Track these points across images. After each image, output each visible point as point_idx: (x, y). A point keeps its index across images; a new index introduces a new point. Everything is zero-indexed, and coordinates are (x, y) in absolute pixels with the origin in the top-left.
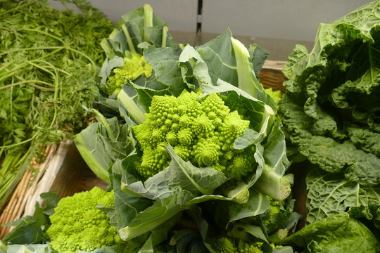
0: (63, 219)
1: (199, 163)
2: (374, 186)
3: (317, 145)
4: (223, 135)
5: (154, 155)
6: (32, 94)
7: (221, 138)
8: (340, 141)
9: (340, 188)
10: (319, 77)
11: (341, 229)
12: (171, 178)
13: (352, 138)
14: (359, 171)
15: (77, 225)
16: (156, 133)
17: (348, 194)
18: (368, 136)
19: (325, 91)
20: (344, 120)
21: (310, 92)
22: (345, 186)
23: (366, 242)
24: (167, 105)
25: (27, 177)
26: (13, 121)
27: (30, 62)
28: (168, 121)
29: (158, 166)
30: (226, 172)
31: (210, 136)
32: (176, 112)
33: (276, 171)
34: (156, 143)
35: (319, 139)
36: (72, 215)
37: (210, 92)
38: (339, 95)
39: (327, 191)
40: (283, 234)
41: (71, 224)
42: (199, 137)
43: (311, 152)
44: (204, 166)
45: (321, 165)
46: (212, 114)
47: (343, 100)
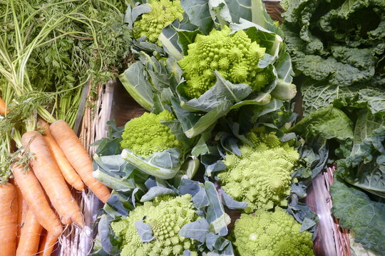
0: (135, 135)
1: (235, 81)
2: (349, 86)
3: (309, 62)
4: (249, 60)
5: (201, 79)
6: (72, 44)
7: (248, 62)
8: (325, 57)
9: (326, 90)
10: (311, 8)
11: (327, 115)
12: (217, 94)
13: (334, 54)
14: (339, 77)
15: (146, 137)
16: (203, 63)
17: (331, 94)
18: (345, 51)
19: (315, 19)
20: (328, 41)
21: (305, 21)
22: (329, 89)
23: (343, 120)
24: (210, 42)
25: (88, 112)
26: (63, 69)
27: (67, 15)
28: (211, 54)
29: (205, 87)
30: (252, 86)
31: (241, 62)
32: (216, 47)
33: (286, 81)
34: (202, 71)
35: (310, 57)
36: (141, 131)
37: (238, 29)
38: (326, 21)
39: (317, 93)
40: (288, 126)
41: (141, 137)
42: (233, 63)
43: (305, 68)
44: (237, 83)
45: (313, 76)
46: (241, 45)
47: (328, 25)
